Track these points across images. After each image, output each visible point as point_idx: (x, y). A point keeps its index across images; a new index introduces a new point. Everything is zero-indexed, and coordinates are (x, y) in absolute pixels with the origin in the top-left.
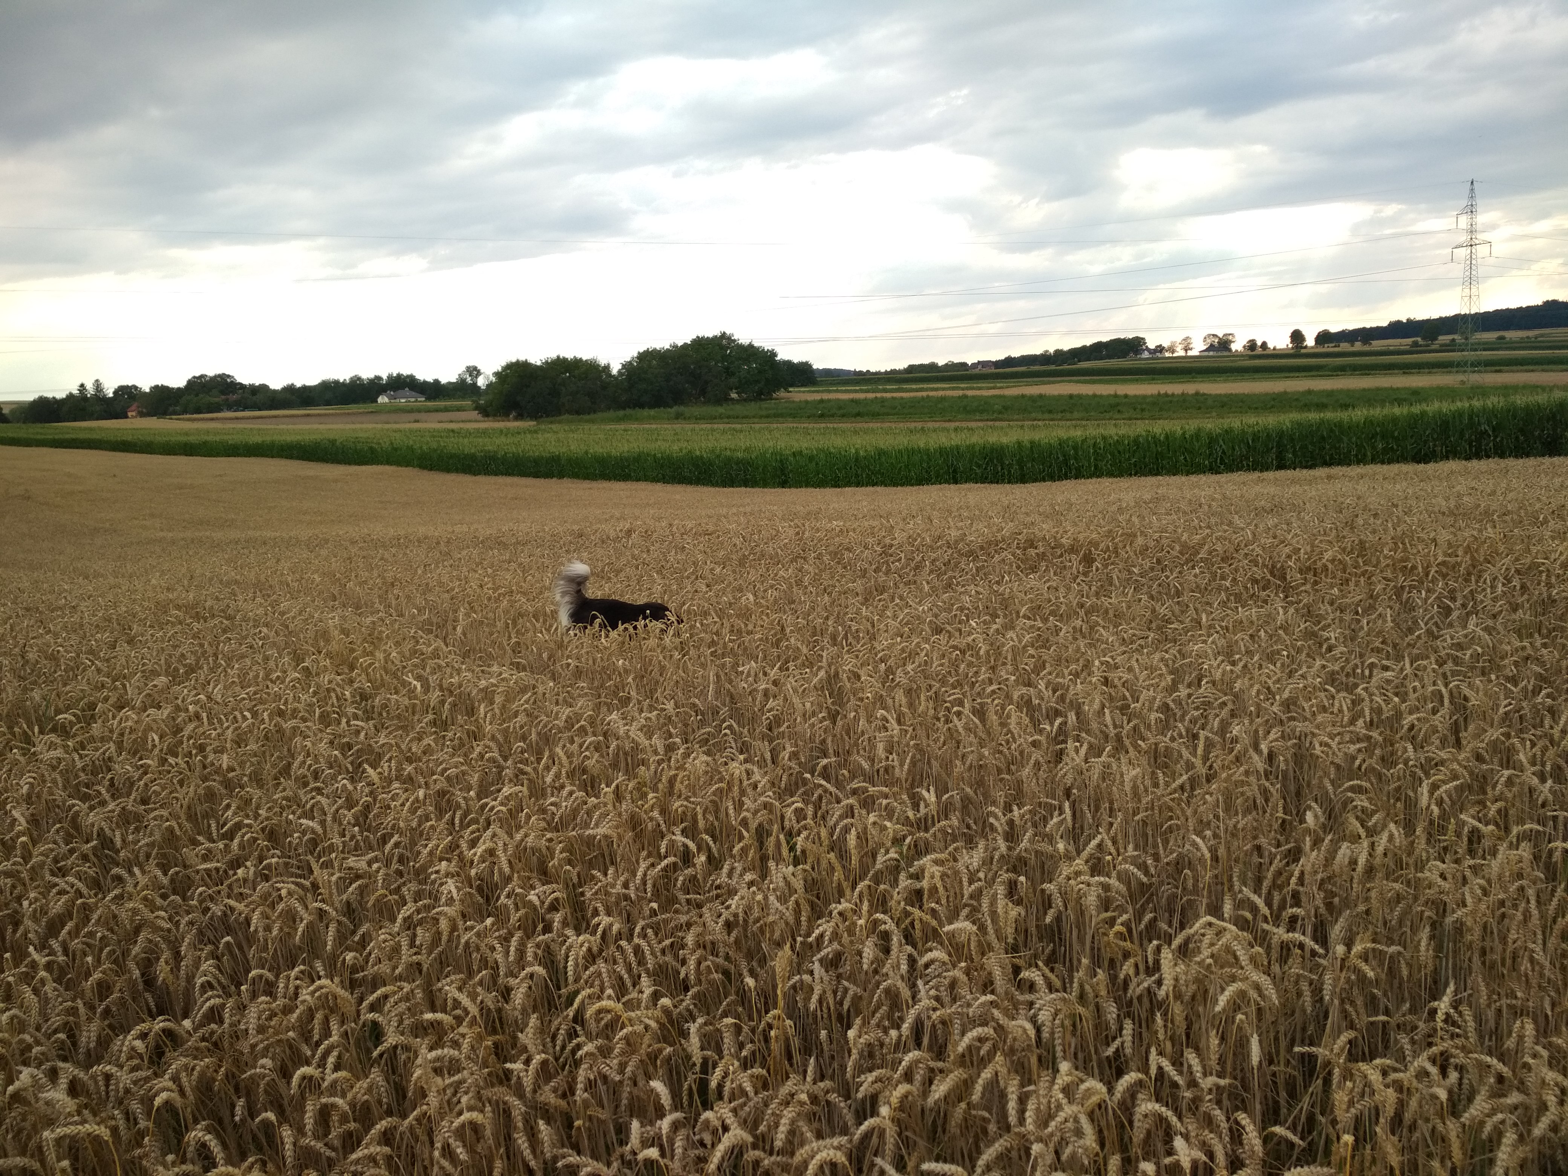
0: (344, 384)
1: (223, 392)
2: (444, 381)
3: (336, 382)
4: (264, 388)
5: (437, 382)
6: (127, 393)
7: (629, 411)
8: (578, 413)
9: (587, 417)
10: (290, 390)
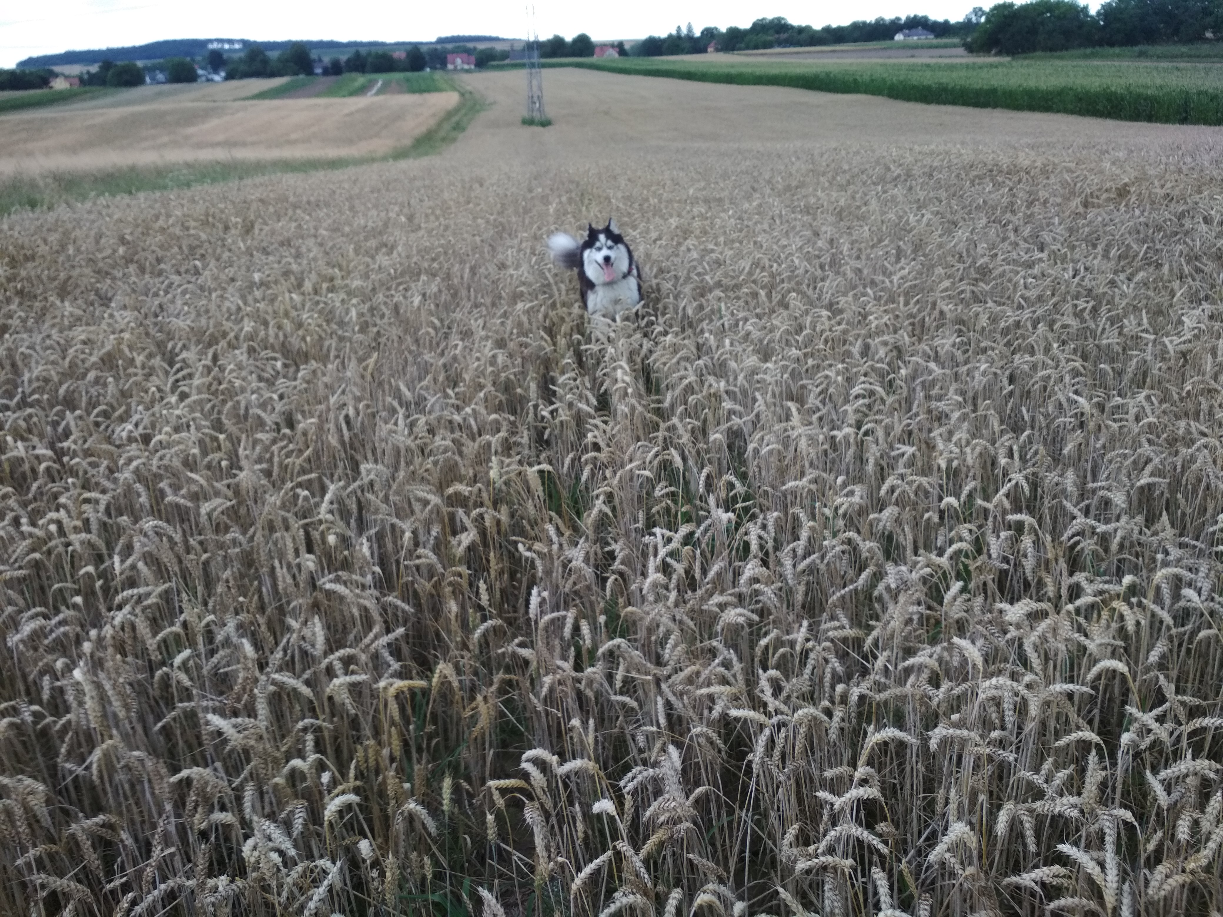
0: (870, 25)
1: (778, 32)
2: (953, 21)
3: (864, 23)
4: (808, 29)
5: (946, 22)
6: (710, 34)
7: (1098, 49)
8: (1051, 50)
9: (1058, 54)
10: (827, 30)
